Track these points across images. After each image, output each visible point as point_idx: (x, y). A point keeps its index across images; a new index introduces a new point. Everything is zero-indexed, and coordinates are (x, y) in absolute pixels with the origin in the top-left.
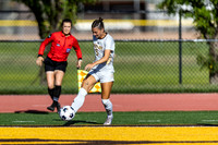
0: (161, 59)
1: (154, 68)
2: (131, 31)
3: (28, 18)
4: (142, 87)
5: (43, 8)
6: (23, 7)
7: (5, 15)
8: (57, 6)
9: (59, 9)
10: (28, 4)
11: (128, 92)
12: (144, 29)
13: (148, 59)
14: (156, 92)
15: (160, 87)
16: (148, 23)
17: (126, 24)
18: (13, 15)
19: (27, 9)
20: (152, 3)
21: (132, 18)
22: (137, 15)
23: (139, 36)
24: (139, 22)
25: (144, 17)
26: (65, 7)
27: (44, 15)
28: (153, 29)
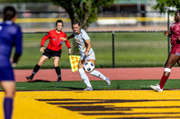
0: (155, 44)
1: (150, 50)
2: (136, 25)
3: (64, 17)
4: (142, 63)
5: (75, 9)
6: (61, 9)
7: (49, 15)
8: (84, 9)
9: (86, 10)
10: (65, 7)
11: (133, 67)
12: (144, 24)
13: (147, 44)
14: (152, 66)
15: (155, 63)
16: (147, 19)
17: (132, 20)
18: (55, 15)
19: (64, 10)
20: (149, 5)
21: (136, 16)
22: (139, 14)
23: (140, 28)
24: (140, 19)
25: (144, 15)
26: (90, 9)
27: (75, 15)
28: (150, 23)
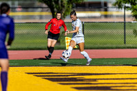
0: (115, 31)
1: (111, 36)
2: (100, 17)
3: (47, 11)
4: (105, 46)
5: (55, 6)
6: (44, 5)
7: (35, 9)
8: (62, 5)
9: (63, 6)
10: (47, 4)
11: (98, 48)
12: (106, 16)
13: (109, 31)
14: (112, 48)
15: (114, 46)
16: (109, 13)
17: (97, 14)
18: (40, 9)
19: (46, 6)
20: (110, 2)
21: (100, 11)
22: (102, 9)
23: (104, 20)
24: (104, 13)
25: (106, 10)
26: (66, 5)
27: (55, 10)
28: (111, 16)
